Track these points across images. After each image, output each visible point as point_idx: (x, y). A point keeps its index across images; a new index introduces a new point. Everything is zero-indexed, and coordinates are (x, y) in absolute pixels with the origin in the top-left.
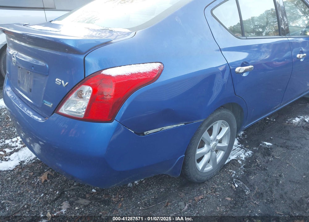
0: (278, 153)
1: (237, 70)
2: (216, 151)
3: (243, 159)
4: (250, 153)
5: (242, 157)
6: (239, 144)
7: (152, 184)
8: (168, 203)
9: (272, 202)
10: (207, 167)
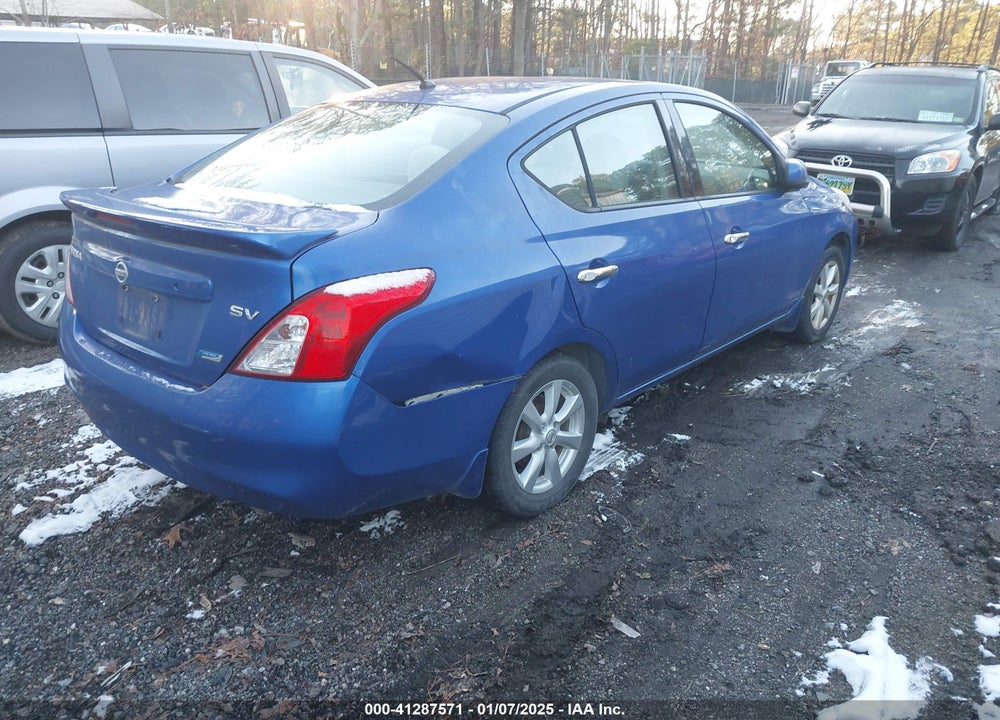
0: (700, 454)
1: (581, 275)
2: (559, 449)
3: (623, 469)
4: (639, 458)
5: (621, 466)
6: (615, 442)
7: (425, 531)
8: (460, 560)
9: (676, 542)
10: (539, 484)
